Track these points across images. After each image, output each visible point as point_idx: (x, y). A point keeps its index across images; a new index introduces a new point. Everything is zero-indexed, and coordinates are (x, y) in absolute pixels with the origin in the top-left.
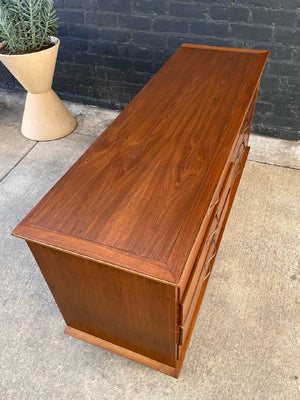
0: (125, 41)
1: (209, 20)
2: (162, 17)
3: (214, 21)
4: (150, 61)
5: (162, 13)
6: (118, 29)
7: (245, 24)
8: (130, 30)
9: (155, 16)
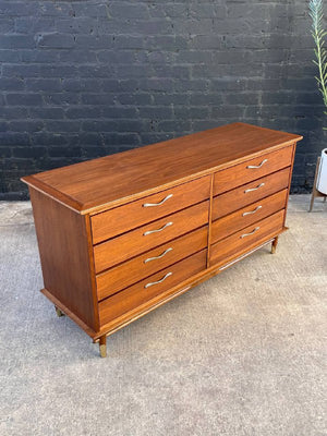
0: (38, 130)
1: (118, 105)
2: (74, 106)
3: (123, 106)
4: (67, 145)
5: (75, 103)
6: (29, 120)
7: (148, 106)
8: (42, 120)
9: (68, 106)
